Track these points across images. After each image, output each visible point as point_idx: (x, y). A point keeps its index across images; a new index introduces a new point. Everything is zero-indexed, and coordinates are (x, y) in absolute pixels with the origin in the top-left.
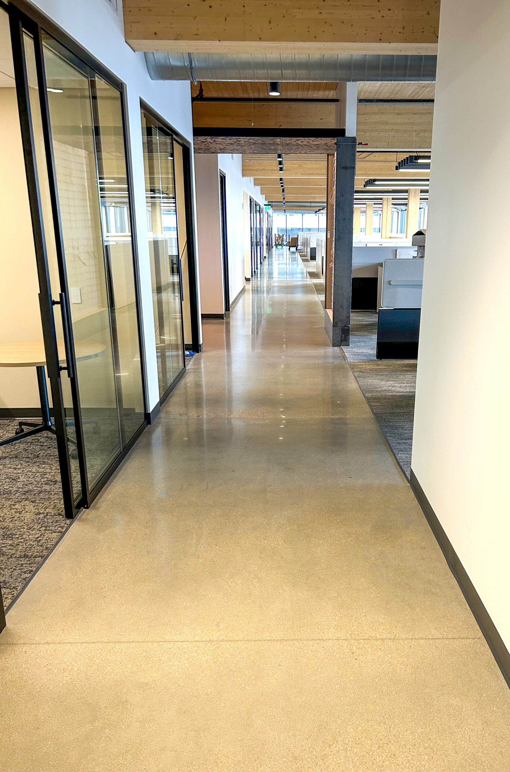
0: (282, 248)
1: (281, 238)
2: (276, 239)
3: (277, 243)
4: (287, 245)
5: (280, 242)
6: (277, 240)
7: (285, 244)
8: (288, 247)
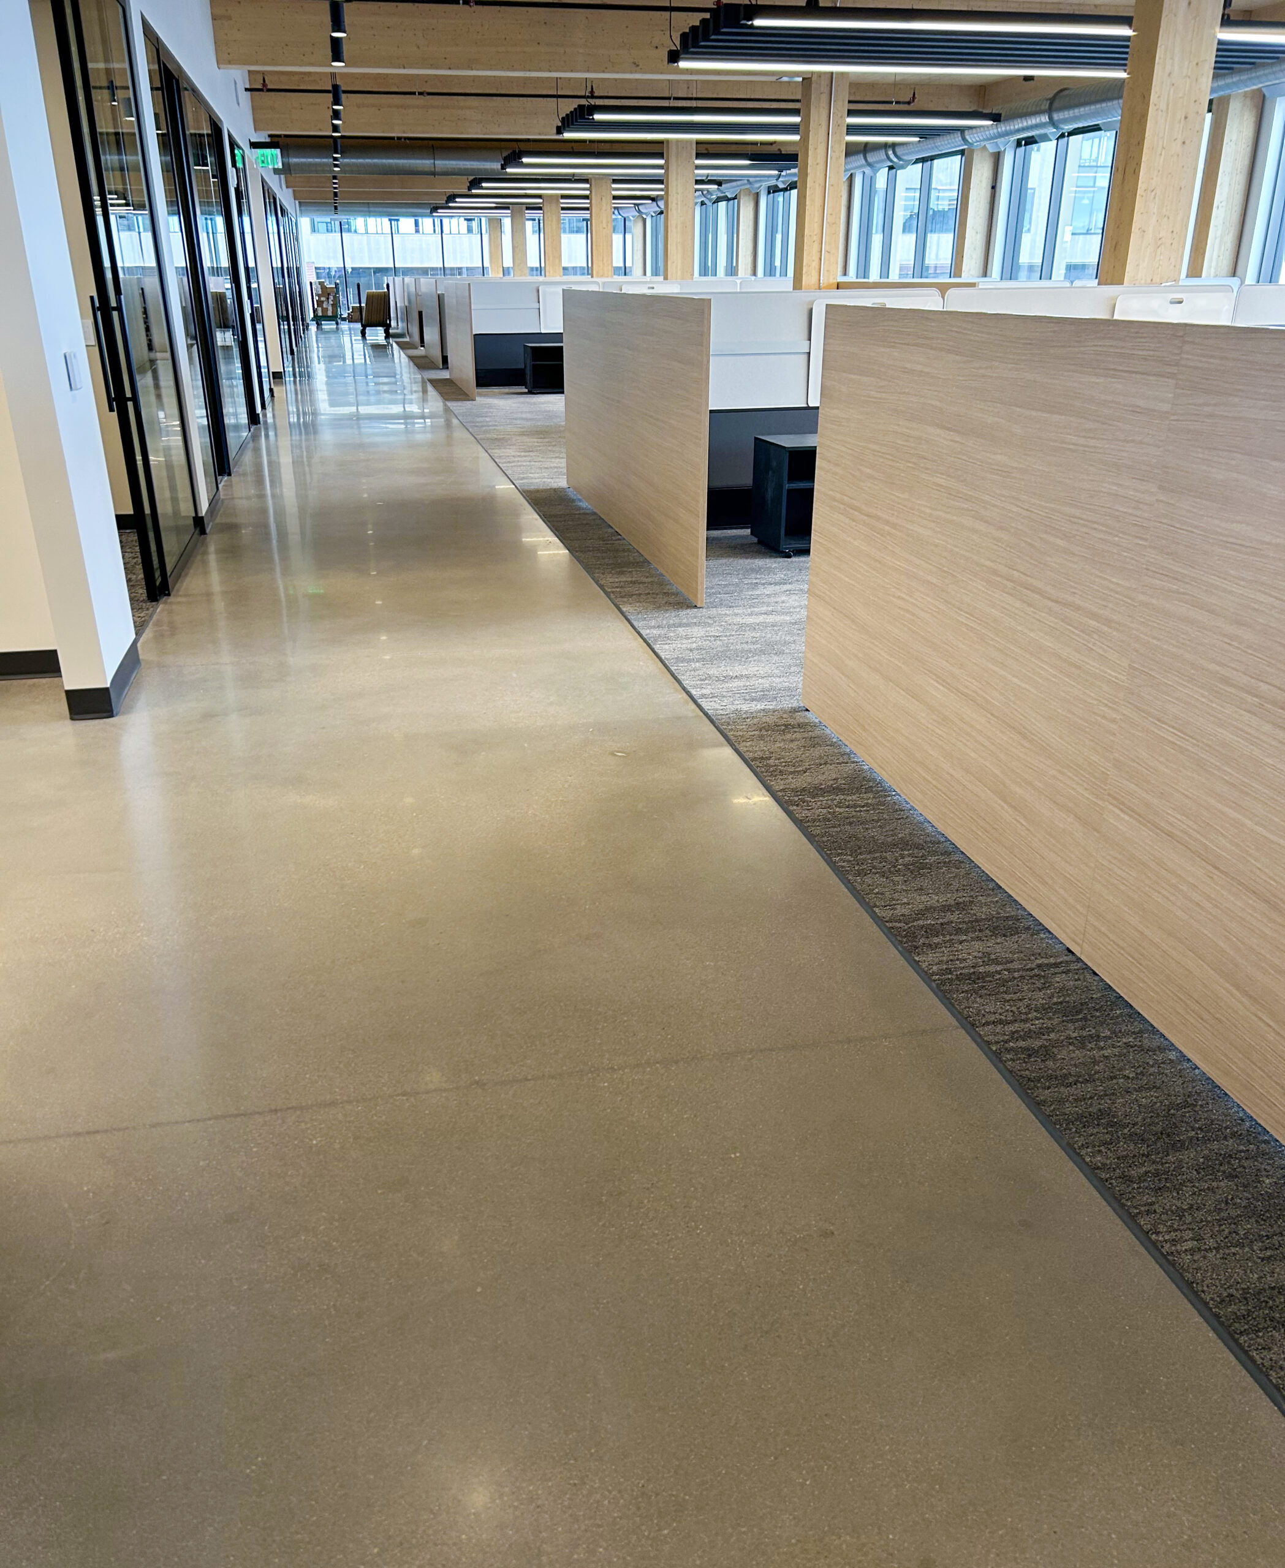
0: (337, 329)
1: (331, 298)
2: (316, 298)
3: (320, 314)
4: (351, 319)
5: (330, 308)
6: (320, 303)
7: (345, 315)
8: (359, 326)
